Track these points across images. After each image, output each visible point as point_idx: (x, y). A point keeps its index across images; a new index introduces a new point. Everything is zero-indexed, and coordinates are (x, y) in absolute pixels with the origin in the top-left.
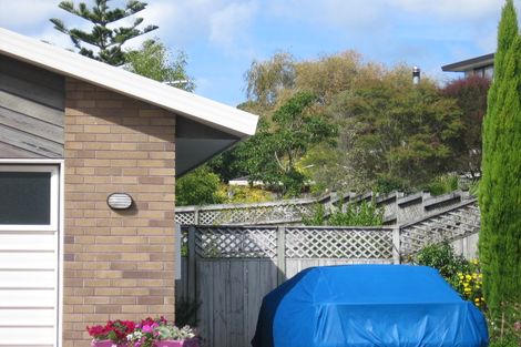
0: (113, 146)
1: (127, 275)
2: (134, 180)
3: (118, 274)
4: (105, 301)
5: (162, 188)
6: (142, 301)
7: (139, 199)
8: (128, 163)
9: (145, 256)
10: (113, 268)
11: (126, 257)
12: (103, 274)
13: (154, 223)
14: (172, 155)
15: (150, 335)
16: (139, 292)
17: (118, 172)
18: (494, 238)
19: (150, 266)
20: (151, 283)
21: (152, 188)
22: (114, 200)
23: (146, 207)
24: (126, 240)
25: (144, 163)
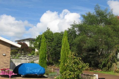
0: (4, 48)
1: (4, 63)
2: (6, 52)
3: (3, 63)
4: (2, 66)
5: (9, 53)
6: (6, 66)
7: (6, 54)
8: (5, 50)
9: (7, 61)
10: (3, 62)
11: (4, 61)
12: (1, 63)
13: (8, 57)
14: (10, 49)
15: (8, 70)
16: (6, 65)
17: (4, 51)
18: (41, 61)
19: (7, 62)
20: (7, 64)
21: (7, 53)
22: (3, 54)
23: (7, 55)
24: (4, 59)
25: (7, 50)
